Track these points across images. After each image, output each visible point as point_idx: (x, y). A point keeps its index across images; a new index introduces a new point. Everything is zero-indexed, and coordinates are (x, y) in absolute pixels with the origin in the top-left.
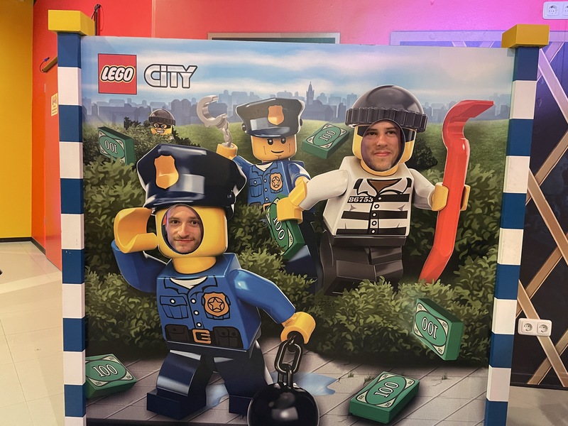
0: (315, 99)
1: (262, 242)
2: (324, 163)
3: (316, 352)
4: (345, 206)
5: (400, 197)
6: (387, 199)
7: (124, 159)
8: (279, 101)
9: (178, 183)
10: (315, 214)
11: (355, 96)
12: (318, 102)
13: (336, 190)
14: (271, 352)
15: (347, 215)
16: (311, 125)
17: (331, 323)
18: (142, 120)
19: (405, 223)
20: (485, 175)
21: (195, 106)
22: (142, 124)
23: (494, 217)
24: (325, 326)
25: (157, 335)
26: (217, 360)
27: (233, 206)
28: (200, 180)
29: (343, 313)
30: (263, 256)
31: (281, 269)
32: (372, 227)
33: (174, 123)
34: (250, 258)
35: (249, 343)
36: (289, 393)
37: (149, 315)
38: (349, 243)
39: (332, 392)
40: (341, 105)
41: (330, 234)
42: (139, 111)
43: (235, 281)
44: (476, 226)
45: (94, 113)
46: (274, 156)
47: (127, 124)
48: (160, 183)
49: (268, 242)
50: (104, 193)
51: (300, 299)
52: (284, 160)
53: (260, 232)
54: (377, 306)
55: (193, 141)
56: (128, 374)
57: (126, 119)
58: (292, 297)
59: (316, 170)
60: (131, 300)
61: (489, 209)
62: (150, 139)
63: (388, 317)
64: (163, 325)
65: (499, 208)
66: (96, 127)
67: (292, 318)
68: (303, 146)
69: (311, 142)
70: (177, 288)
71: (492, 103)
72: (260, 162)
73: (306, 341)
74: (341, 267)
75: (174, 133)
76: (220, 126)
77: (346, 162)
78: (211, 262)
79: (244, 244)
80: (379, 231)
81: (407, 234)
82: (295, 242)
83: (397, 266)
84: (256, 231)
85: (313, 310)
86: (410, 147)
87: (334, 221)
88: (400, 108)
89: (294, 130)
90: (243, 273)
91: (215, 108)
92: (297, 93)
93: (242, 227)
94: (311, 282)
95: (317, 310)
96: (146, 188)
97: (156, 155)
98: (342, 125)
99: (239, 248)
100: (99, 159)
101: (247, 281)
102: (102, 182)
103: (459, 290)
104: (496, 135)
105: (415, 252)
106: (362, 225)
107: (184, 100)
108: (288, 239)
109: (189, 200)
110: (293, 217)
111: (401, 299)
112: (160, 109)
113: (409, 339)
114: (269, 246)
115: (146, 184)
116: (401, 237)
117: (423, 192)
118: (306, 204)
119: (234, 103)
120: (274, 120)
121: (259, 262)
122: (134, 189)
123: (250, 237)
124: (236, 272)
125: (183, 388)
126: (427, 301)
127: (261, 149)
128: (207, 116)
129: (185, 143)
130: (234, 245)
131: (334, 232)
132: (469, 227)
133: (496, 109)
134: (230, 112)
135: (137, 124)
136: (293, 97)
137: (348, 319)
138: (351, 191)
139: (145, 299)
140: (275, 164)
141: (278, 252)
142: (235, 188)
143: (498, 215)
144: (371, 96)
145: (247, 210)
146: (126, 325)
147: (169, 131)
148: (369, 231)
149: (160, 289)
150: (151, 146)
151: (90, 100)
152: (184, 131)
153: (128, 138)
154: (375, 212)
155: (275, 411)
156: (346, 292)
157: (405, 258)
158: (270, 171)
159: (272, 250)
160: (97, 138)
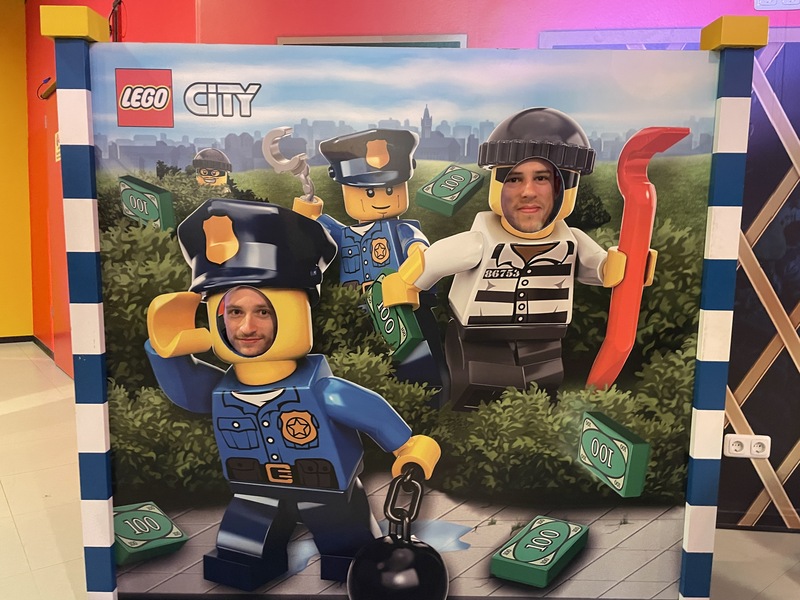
0: (433, 129)
1: (362, 337)
2: (448, 222)
3: (442, 490)
4: (479, 284)
5: (558, 269)
6: (540, 271)
7: (158, 223)
8: (382, 134)
9: (239, 255)
10: (437, 294)
11: (490, 125)
12: (438, 134)
13: (467, 260)
14: (378, 493)
15: (483, 296)
16: (429, 167)
17: (463, 450)
18: (183, 165)
19: (566, 306)
20: (678, 235)
21: (260, 143)
22: (183, 171)
23: (691, 295)
24: (455, 454)
25: (215, 474)
26: (302, 506)
27: (319, 287)
28: (271, 249)
29: (480, 436)
30: (363, 358)
31: (390, 375)
32: (518, 312)
33: (229, 168)
34: (346, 361)
35: (347, 480)
36: (406, 550)
37: (202, 444)
38: (486, 336)
39: (466, 546)
40: (471, 138)
41: (459, 323)
42: (179, 151)
43: (325, 394)
44: (666, 307)
45: (113, 156)
46: (377, 214)
47: (162, 171)
48: (213, 256)
49: (371, 337)
50: (131, 273)
51: (419, 417)
52: (392, 219)
53: (359, 323)
54: (528, 424)
55: (259, 194)
56: (175, 529)
57: (160, 163)
58: (406, 414)
59: (437, 232)
60: (175, 425)
61: (685, 282)
62: (195, 192)
63: (545, 439)
64: (223, 459)
65: (697, 281)
66: (116, 177)
67: (408, 444)
68: (418, 199)
69: (430, 192)
70: (241, 406)
71: (688, 130)
72: (356, 223)
73: (428, 475)
74: (475, 370)
75: (230, 183)
76: (297, 170)
77: (481, 220)
78: (288, 368)
79: (336, 341)
80: (528, 318)
81: (569, 321)
82: (410, 337)
83: (556, 367)
84: (353, 322)
85: (436, 433)
86: (570, 197)
87: (465, 305)
88: (556, 141)
89: (404, 175)
90: (336, 382)
91: (289, 146)
92: (407, 122)
93: (332, 317)
94: (434, 392)
95: (443, 431)
96: (192, 264)
97: (205, 215)
98: (474, 166)
99: (328, 347)
100: (123, 223)
101: (342, 393)
102: (127, 257)
103: (643, 398)
104: (693, 176)
105: (580, 347)
106: (505, 309)
107: (244, 135)
108: (400, 332)
109: (254, 279)
110: (405, 301)
111: (561, 414)
112: (208, 148)
113: (573, 469)
114: (372, 343)
115: (191, 258)
116: (560, 325)
117: (592, 261)
118: (423, 281)
119: (317, 137)
120: (375, 161)
121: (359, 367)
122: (174, 265)
123: (344, 331)
124: (326, 380)
125: (255, 547)
126: (598, 415)
127: (357, 203)
128: (278, 157)
129: (247, 197)
130: (323, 343)
131: (464, 321)
132: (657, 310)
133: (693, 139)
134: (311, 151)
135: (175, 170)
136: (402, 127)
137: (486, 444)
138: (487, 262)
139: (196, 423)
140: (378, 225)
141: (385, 351)
142: (321, 261)
143: (697, 291)
144: (515, 123)
145: (339, 293)
146: (170, 461)
147: (223, 180)
148: (514, 319)
149: (217, 409)
150: (198, 203)
151: (105, 138)
152: (245, 180)
153: (165, 191)
154: (522, 291)
155: (385, 576)
156: (483, 405)
157: (566, 354)
158: (371, 234)
159: (377, 349)
160: (118, 193)
